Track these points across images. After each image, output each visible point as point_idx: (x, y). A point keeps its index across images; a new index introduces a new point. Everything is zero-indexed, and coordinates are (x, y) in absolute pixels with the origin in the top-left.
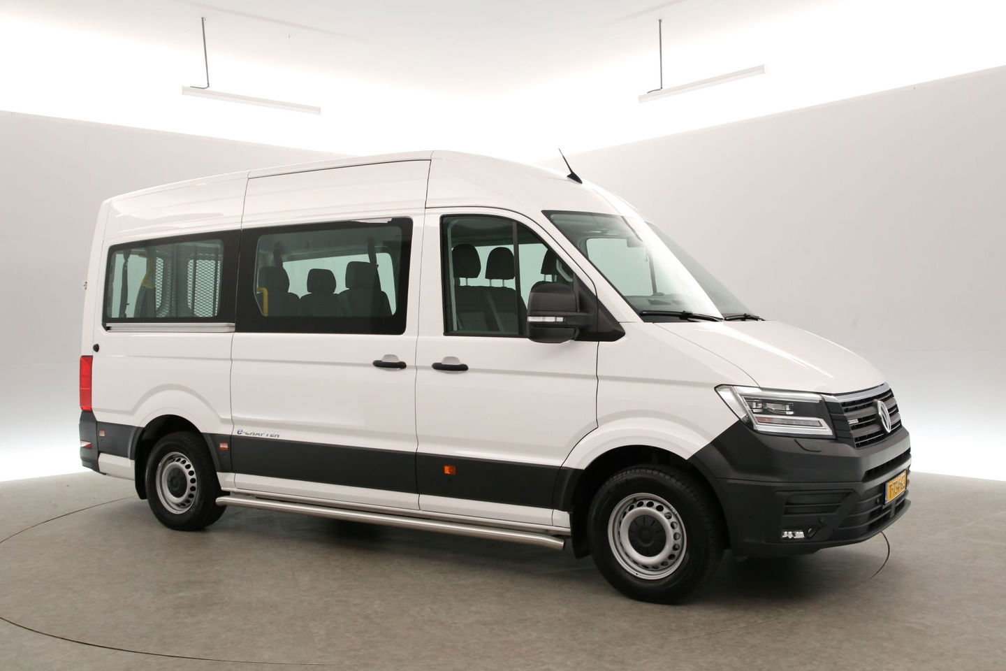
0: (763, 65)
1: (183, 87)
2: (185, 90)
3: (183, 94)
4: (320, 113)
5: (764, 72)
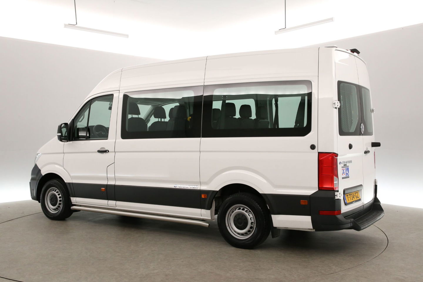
0: (333, 18)
1: (65, 24)
2: (66, 26)
3: (65, 27)
5: (333, 21)
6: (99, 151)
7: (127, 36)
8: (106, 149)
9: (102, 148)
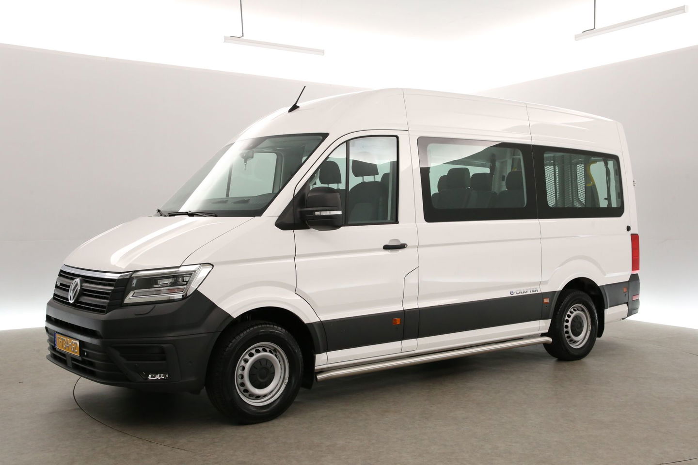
1: (225, 37)
2: (226, 39)
3: (225, 41)
4: (323, 55)
6: (386, 247)
7: (322, 52)
8: (402, 242)
9: (392, 240)
